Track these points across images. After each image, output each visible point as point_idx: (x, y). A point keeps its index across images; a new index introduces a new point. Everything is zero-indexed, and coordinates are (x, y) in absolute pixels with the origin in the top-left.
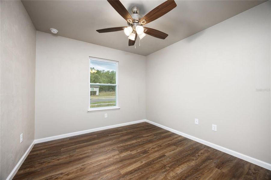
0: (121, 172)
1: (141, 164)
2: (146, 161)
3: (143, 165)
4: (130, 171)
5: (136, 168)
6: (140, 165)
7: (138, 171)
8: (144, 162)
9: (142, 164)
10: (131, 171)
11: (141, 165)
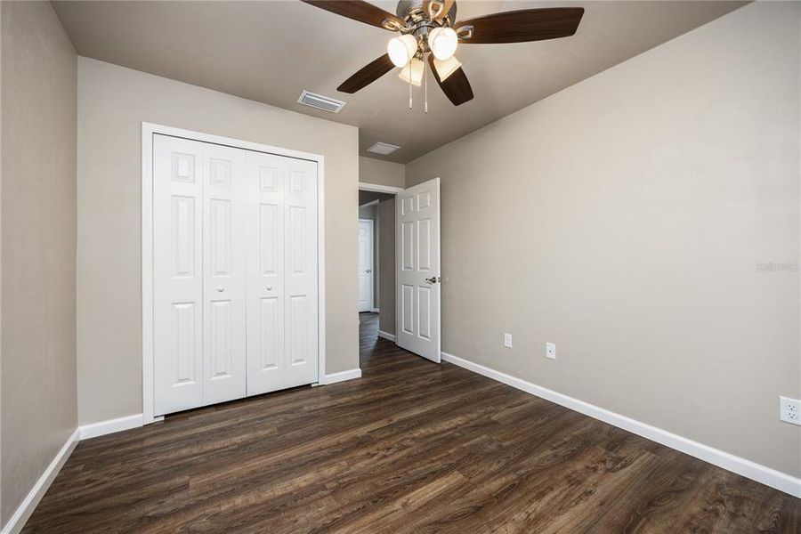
0: (462, 476)
1: (408, 499)
2: (389, 509)
3: (401, 496)
4: (438, 477)
5: (420, 487)
6: (411, 494)
7: (415, 478)
8: (397, 505)
9: (403, 500)
10: (434, 480)
11: (408, 496)
